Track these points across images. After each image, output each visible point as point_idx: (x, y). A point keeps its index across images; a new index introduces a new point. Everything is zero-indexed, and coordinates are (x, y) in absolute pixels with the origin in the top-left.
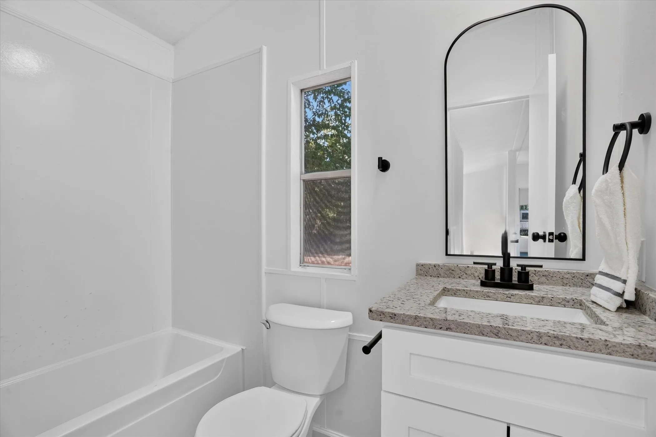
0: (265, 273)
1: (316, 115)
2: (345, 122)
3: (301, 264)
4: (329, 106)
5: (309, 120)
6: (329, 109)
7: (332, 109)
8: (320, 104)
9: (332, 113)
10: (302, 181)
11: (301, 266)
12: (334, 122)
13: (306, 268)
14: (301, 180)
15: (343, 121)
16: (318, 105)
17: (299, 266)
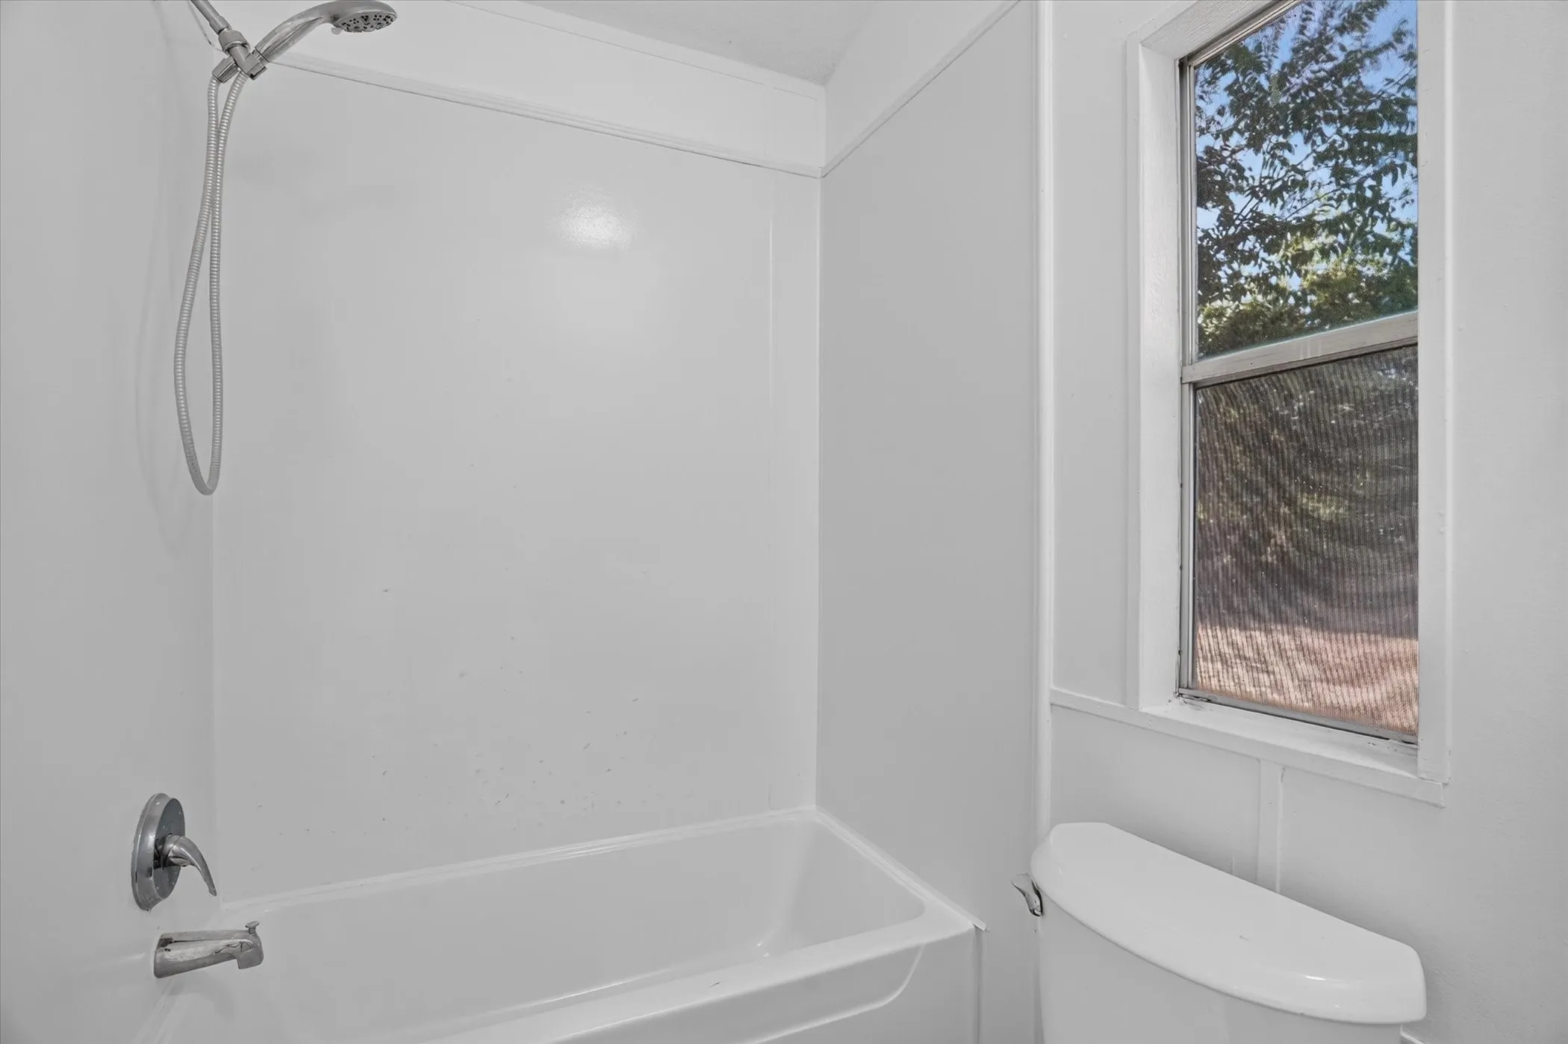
0: (1052, 704)
1: (1261, 195)
2: (1377, 194)
3: (1182, 691)
4: (1308, 156)
5: (1237, 218)
6: (1308, 165)
7: (1320, 159)
8: (1274, 156)
9: (1323, 174)
10: (1186, 387)
11: (1181, 695)
12: (1332, 206)
13: (1200, 708)
14: (1182, 384)
15: (1369, 194)
16: (1265, 163)
17: (1171, 696)
